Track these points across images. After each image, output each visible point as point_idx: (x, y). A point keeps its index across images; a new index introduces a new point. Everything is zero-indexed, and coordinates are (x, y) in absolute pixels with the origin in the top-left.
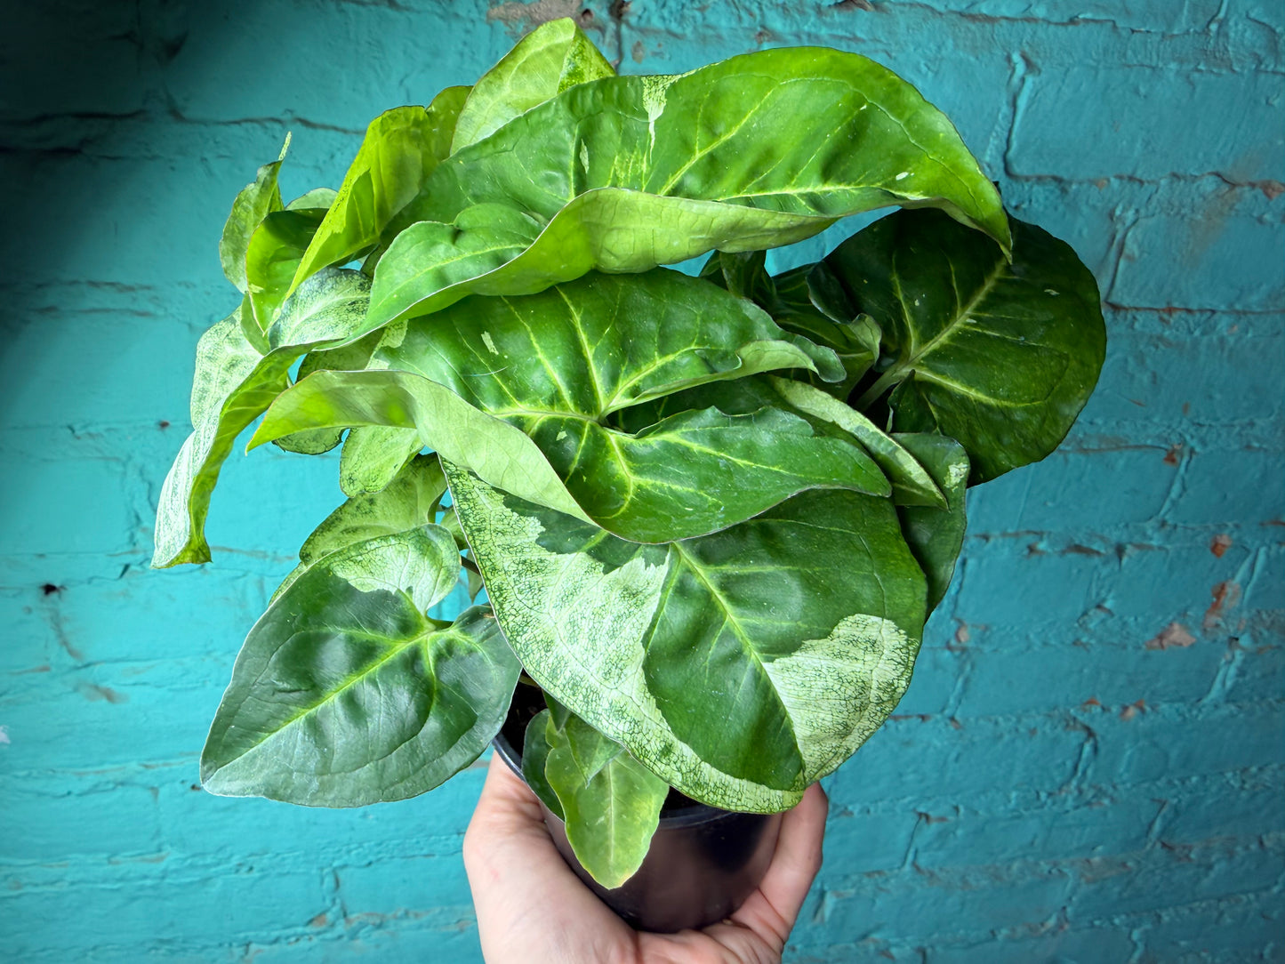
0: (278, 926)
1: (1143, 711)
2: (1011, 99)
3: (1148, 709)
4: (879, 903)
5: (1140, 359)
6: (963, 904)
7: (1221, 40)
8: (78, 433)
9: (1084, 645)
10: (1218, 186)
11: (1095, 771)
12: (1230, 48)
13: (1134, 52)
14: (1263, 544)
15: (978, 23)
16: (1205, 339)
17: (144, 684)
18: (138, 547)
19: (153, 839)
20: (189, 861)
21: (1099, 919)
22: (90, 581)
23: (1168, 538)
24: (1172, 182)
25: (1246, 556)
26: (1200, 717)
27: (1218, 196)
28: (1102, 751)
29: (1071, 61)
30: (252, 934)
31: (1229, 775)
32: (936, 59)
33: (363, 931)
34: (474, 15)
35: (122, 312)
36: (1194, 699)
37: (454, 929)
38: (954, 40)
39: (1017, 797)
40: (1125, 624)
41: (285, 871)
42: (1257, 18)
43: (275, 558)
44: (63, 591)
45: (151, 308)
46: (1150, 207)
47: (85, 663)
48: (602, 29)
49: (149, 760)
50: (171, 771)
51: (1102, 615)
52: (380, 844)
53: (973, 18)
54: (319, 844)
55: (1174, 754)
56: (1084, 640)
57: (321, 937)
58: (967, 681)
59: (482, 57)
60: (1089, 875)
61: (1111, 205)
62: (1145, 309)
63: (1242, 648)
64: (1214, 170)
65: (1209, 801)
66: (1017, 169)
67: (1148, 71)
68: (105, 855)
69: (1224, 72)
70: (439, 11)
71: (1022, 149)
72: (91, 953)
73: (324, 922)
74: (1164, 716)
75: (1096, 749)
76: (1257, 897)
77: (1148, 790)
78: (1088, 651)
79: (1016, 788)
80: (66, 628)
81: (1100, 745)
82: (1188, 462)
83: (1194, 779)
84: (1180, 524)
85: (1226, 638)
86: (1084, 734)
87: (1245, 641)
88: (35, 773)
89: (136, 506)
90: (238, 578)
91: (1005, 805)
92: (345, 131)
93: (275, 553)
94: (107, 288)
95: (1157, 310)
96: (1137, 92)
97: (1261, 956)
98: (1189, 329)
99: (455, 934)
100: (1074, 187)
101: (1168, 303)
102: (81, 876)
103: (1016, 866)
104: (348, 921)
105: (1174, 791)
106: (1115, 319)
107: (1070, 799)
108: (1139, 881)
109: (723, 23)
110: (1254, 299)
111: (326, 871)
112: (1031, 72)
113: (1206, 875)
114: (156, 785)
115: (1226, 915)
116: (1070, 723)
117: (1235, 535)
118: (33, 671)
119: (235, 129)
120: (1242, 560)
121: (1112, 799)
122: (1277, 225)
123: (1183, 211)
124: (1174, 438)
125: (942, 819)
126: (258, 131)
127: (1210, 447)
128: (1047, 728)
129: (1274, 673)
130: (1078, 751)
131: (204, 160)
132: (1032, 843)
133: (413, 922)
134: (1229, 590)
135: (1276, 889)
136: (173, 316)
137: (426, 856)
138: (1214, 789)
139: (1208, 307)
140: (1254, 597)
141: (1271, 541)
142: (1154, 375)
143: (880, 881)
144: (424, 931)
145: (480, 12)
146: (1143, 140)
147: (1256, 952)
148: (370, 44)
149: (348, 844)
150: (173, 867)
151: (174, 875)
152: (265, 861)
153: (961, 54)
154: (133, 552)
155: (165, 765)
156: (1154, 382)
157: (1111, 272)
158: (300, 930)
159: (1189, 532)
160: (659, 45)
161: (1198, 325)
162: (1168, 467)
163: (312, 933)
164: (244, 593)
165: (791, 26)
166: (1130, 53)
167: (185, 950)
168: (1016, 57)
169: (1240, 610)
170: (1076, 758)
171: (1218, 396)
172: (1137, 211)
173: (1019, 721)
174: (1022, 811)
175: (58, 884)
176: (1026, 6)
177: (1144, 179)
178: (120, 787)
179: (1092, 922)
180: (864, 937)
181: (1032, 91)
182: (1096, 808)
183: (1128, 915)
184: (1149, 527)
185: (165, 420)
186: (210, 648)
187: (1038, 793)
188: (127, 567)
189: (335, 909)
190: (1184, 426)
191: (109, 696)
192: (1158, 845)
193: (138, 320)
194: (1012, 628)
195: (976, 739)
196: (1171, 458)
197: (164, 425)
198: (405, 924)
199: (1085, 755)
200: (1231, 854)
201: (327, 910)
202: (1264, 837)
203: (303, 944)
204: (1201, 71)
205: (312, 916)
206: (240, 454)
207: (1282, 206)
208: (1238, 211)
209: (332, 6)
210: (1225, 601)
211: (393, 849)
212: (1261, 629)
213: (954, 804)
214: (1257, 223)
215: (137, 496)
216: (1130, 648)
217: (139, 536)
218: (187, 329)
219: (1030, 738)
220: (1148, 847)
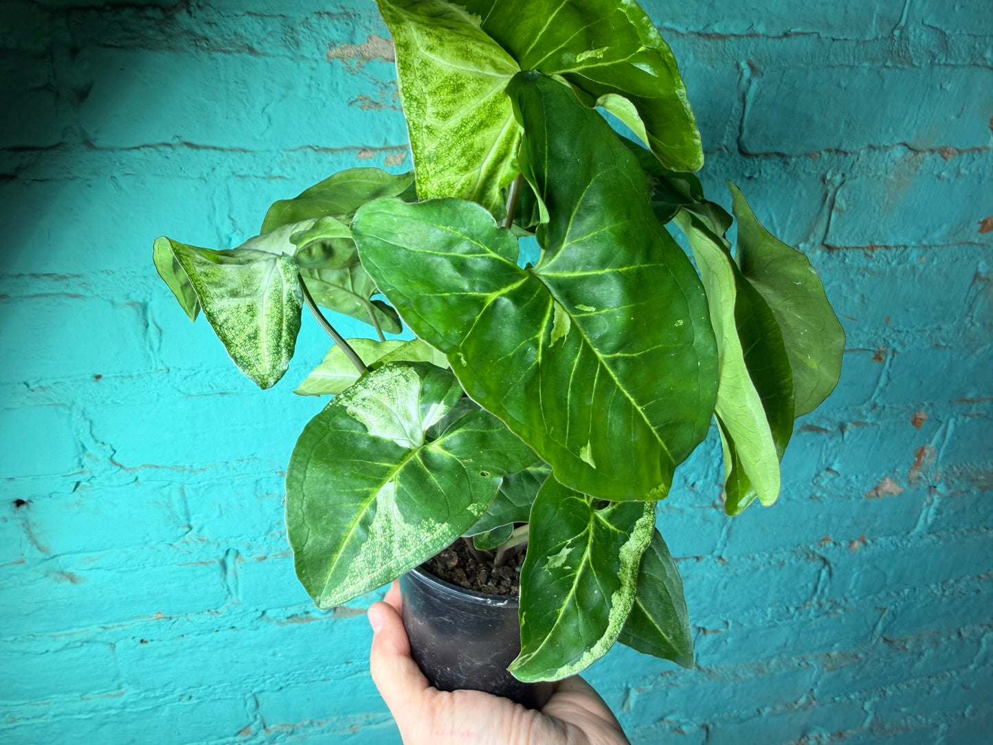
0: (214, 737)
1: (865, 543)
2: (741, 96)
3: (869, 542)
4: (671, 694)
5: (851, 285)
6: (735, 692)
7: (903, 42)
8: (32, 387)
9: (818, 498)
10: (905, 154)
11: (831, 589)
12: (910, 49)
13: (835, 56)
14: (952, 416)
15: (712, 40)
16: (901, 267)
17: (98, 568)
18: (85, 468)
19: (114, 680)
20: (143, 695)
21: (839, 696)
22: (50, 495)
23: (879, 416)
24: (869, 152)
25: (940, 426)
26: (909, 546)
27: (905, 160)
28: (835, 573)
29: (787, 66)
31: (933, 586)
33: (279, 737)
34: (317, 56)
35: (58, 295)
36: (904, 533)
37: (348, 732)
38: (694, 54)
39: (772, 612)
40: (848, 481)
41: (217, 697)
42: (931, 24)
43: (191, 471)
44: (30, 504)
45: (81, 291)
46: (854, 172)
47: (52, 555)
49: (106, 623)
50: (124, 630)
51: (831, 475)
52: (286, 675)
53: (708, 36)
54: (241, 677)
55: (890, 573)
56: (818, 494)
57: (247, 743)
58: (729, 530)
59: (325, 87)
60: (829, 665)
61: (822, 172)
62: (853, 248)
63: (939, 494)
64: (902, 141)
65: (919, 606)
66: (751, 149)
67: (847, 70)
68: (78, 694)
69: (906, 66)
70: (289, 54)
71: (752, 133)
73: (249, 732)
74: (881, 546)
75: (830, 574)
76: (958, 673)
77: (872, 600)
78: (822, 503)
79: (770, 605)
80: (35, 531)
81: (834, 571)
82: (892, 360)
83: (906, 591)
84: (887, 406)
85: (926, 487)
86: (821, 563)
87: (941, 488)
88: (19, 639)
89: (82, 439)
90: (164, 486)
91: (763, 618)
92: (222, 150)
93: (191, 466)
94: (44, 278)
95: (863, 248)
96: (839, 85)
97: (963, 715)
98: (887, 260)
99: (349, 736)
100: (793, 160)
101: (871, 242)
102: (62, 710)
103: (774, 662)
104: (267, 731)
105: (892, 601)
106: (829, 257)
107: (812, 610)
108: (868, 667)
110: (936, 236)
111: (247, 696)
112: (755, 75)
113: (919, 659)
114: (113, 642)
115: (935, 688)
116: (810, 555)
117: (930, 411)
118: (12, 564)
119: (135, 153)
120: (935, 430)
121: (845, 609)
122: (952, 180)
123: (879, 174)
124: (880, 343)
125: (716, 631)
126: (154, 154)
127: (908, 348)
128: (793, 561)
129: (964, 510)
130: (817, 576)
131: (113, 177)
132: (785, 645)
133: (317, 729)
134: (927, 452)
135: (972, 667)
136: (98, 296)
137: (323, 680)
138: (922, 597)
139: (902, 244)
140: (946, 456)
141: (958, 414)
142: (863, 296)
143: (670, 679)
144: (326, 734)
145: (321, 53)
146: (846, 122)
147: (959, 713)
148: (237, 82)
149: (263, 676)
150: (131, 700)
151: (132, 706)
152: (201, 691)
153: (701, 64)
154: (81, 473)
155: (119, 626)
156: (863, 302)
157: (825, 221)
158: (231, 739)
159: (895, 411)
161: (894, 258)
162: (876, 364)
163: (240, 741)
164: (169, 497)
166: (832, 57)
168: (743, 64)
169: (936, 465)
170: (816, 581)
171: (912, 309)
172: (843, 175)
173: (771, 556)
174: (777, 622)
175: (44, 717)
176: (749, 25)
177: (847, 151)
178: (85, 644)
179: (833, 699)
180: (662, 719)
181: (757, 89)
182: (833, 616)
183: (860, 692)
184: (864, 409)
185: (98, 373)
186: (147, 539)
187: (788, 608)
188: (78, 484)
189: (257, 723)
190: (887, 333)
191: (72, 578)
192: (881, 641)
193: (71, 301)
195: (739, 572)
196: (878, 357)
197: (98, 377)
198: (311, 730)
199: (822, 579)
200: (936, 643)
201: (252, 723)
202: (962, 629)
204: (888, 67)
205: (239, 730)
206: (159, 395)
207: (956, 165)
208: (922, 171)
209: (204, 55)
210: (924, 459)
211: (298, 677)
212: (953, 479)
213: (725, 619)
214: (937, 180)
215: (81, 431)
216: (853, 499)
217: (85, 460)
218: (109, 304)
219: (780, 569)
220: (874, 642)
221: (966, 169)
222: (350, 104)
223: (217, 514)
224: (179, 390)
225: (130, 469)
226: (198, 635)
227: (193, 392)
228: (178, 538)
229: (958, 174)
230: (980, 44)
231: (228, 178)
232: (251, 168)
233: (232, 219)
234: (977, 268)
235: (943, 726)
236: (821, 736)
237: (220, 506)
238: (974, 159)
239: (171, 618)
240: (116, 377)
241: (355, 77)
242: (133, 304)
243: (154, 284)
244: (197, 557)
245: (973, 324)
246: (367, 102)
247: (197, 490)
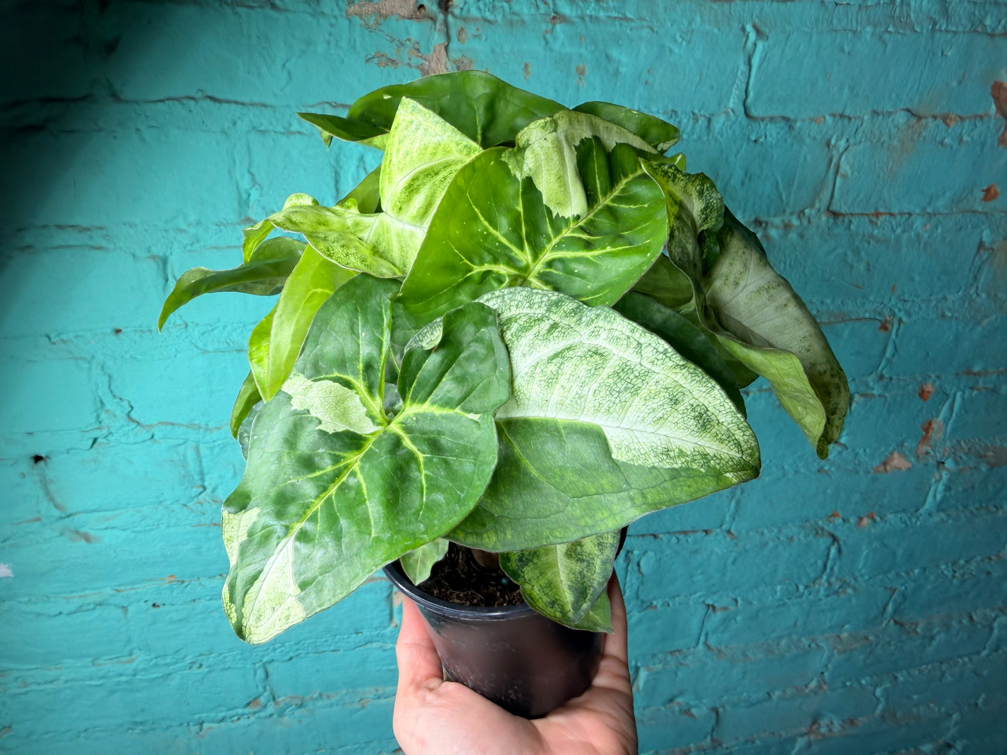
0: (224, 709)
1: (874, 521)
2: (747, 59)
3: (878, 519)
4: (680, 674)
5: (857, 252)
6: (745, 673)
7: (905, 8)
8: (54, 340)
9: (826, 472)
10: (908, 120)
11: (840, 568)
12: (912, 15)
13: (839, 20)
14: (959, 389)
15: (718, 3)
16: (906, 236)
17: (113, 528)
18: (103, 424)
19: (125, 646)
20: (154, 661)
21: (850, 680)
22: (68, 452)
23: (886, 388)
24: (873, 117)
25: (947, 399)
26: (918, 524)
27: (909, 127)
28: (845, 552)
29: (791, 29)
30: (204, 715)
31: (943, 567)
32: (688, 31)
33: (288, 710)
34: (336, 12)
35: (82, 247)
36: (913, 510)
37: (357, 706)
38: (701, 17)
39: (781, 589)
40: (856, 454)
41: (227, 666)
43: (207, 429)
44: (48, 460)
45: (104, 243)
46: (858, 138)
47: (68, 513)
48: (433, 19)
49: (119, 586)
50: (136, 593)
51: (839, 448)
52: (297, 644)
55: (900, 552)
56: (826, 468)
57: (257, 715)
58: (738, 503)
59: (344, 44)
60: (840, 647)
61: (827, 137)
62: (858, 214)
63: (947, 469)
64: (905, 107)
65: (929, 587)
66: (754, 113)
67: (850, 34)
69: (908, 32)
70: (310, 11)
71: (757, 97)
72: (83, 735)
73: (258, 704)
74: (891, 524)
75: (839, 551)
76: (970, 660)
77: (882, 580)
78: (830, 476)
79: (780, 583)
80: (52, 488)
81: (843, 548)
82: (898, 330)
83: (917, 571)
84: (894, 377)
85: (935, 462)
86: (830, 540)
87: (949, 464)
88: (34, 599)
89: (100, 394)
90: (180, 445)
91: (773, 597)
92: (243, 104)
93: (207, 425)
94: (70, 229)
95: (867, 215)
96: (842, 50)
97: (976, 705)
98: (892, 228)
99: (358, 710)
100: (799, 124)
101: (876, 209)
102: (73, 675)
103: (784, 642)
104: (277, 703)
105: (901, 581)
106: (835, 223)
107: (822, 589)
108: (878, 650)
109: (525, 11)
110: (940, 204)
111: (257, 665)
112: (760, 39)
113: (930, 644)
114: (125, 605)
115: (947, 675)
116: (818, 532)
117: (937, 383)
118: (28, 521)
119: (160, 106)
120: (943, 402)
121: (855, 589)
122: (955, 147)
123: (882, 139)
124: (886, 312)
125: (725, 609)
126: (177, 107)
127: (914, 317)
128: (802, 536)
129: (973, 487)
130: (826, 553)
131: (138, 130)
132: (795, 625)
133: (326, 702)
134: (935, 426)
135: (984, 653)
137: (333, 651)
138: (932, 578)
139: (906, 211)
140: (954, 430)
141: (965, 387)
142: (868, 264)
143: (680, 658)
144: (335, 708)
145: (340, 10)
146: (850, 87)
147: (972, 702)
148: (258, 37)
149: (273, 644)
150: (142, 666)
151: (143, 673)
152: (211, 660)
153: (707, 27)
154: (99, 428)
155: (132, 589)
156: (868, 270)
157: (830, 186)
158: (240, 711)
159: (902, 383)
160: (478, 29)
162: (882, 334)
163: (249, 713)
164: (185, 456)
165: (577, 11)
166: (835, 21)
167: (154, 729)
168: (749, 28)
169: (944, 440)
170: (825, 558)
171: (917, 278)
172: (847, 140)
173: (780, 531)
174: (786, 600)
175: (55, 683)
177: (851, 116)
178: (98, 607)
179: (844, 683)
180: (671, 700)
181: (762, 53)
182: (842, 596)
183: (871, 677)
184: (871, 380)
185: (120, 328)
186: (161, 499)
187: (797, 587)
188: (95, 440)
189: (266, 694)
190: (893, 302)
191: (87, 538)
192: (892, 622)
193: (94, 253)
194: (771, 461)
195: (748, 547)
196: (884, 327)
197: (118, 331)
198: (320, 703)
199: (831, 556)
200: (947, 627)
201: (261, 695)
202: (973, 614)
203: (244, 721)
204: (890, 32)
205: (249, 700)
206: (176, 350)
207: (958, 132)
208: (925, 138)
209: (228, 10)
210: (932, 434)
211: (308, 647)
212: (962, 455)
213: (734, 596)
214: (940, 146)
215: (100, 386)
216: (861, 473)
217: (103, 416)
218: (132, 258)
219: (789, 544)
220: (884, 624)
221: (969, 135)
222: (368, 61)
223: (231, 474)
224: (196, 347)
225: (147, 426)
226: (210, 600)
227: (210, 348)
228: (192, 498)
229: (961, 140)
230: (979, 11)
231: (249, 132)
232: (271, 123)
233: (252, 174)
234: (981, 238)
235: (955, 717)
236: (832, 723)
237: (234, 466)
238: (976, 126)
239: (183, 582)
240: (136, 331)
241: (372, 34)
242: (154, 257)
243: (175, 238)
244: (210, 518)
245: (978, 295)
246: (384, 59)
247: (212, 449)
